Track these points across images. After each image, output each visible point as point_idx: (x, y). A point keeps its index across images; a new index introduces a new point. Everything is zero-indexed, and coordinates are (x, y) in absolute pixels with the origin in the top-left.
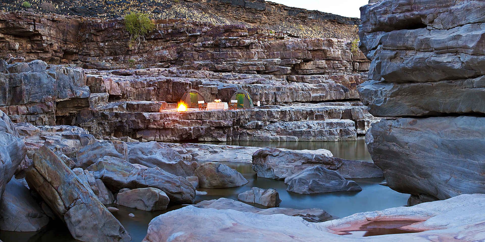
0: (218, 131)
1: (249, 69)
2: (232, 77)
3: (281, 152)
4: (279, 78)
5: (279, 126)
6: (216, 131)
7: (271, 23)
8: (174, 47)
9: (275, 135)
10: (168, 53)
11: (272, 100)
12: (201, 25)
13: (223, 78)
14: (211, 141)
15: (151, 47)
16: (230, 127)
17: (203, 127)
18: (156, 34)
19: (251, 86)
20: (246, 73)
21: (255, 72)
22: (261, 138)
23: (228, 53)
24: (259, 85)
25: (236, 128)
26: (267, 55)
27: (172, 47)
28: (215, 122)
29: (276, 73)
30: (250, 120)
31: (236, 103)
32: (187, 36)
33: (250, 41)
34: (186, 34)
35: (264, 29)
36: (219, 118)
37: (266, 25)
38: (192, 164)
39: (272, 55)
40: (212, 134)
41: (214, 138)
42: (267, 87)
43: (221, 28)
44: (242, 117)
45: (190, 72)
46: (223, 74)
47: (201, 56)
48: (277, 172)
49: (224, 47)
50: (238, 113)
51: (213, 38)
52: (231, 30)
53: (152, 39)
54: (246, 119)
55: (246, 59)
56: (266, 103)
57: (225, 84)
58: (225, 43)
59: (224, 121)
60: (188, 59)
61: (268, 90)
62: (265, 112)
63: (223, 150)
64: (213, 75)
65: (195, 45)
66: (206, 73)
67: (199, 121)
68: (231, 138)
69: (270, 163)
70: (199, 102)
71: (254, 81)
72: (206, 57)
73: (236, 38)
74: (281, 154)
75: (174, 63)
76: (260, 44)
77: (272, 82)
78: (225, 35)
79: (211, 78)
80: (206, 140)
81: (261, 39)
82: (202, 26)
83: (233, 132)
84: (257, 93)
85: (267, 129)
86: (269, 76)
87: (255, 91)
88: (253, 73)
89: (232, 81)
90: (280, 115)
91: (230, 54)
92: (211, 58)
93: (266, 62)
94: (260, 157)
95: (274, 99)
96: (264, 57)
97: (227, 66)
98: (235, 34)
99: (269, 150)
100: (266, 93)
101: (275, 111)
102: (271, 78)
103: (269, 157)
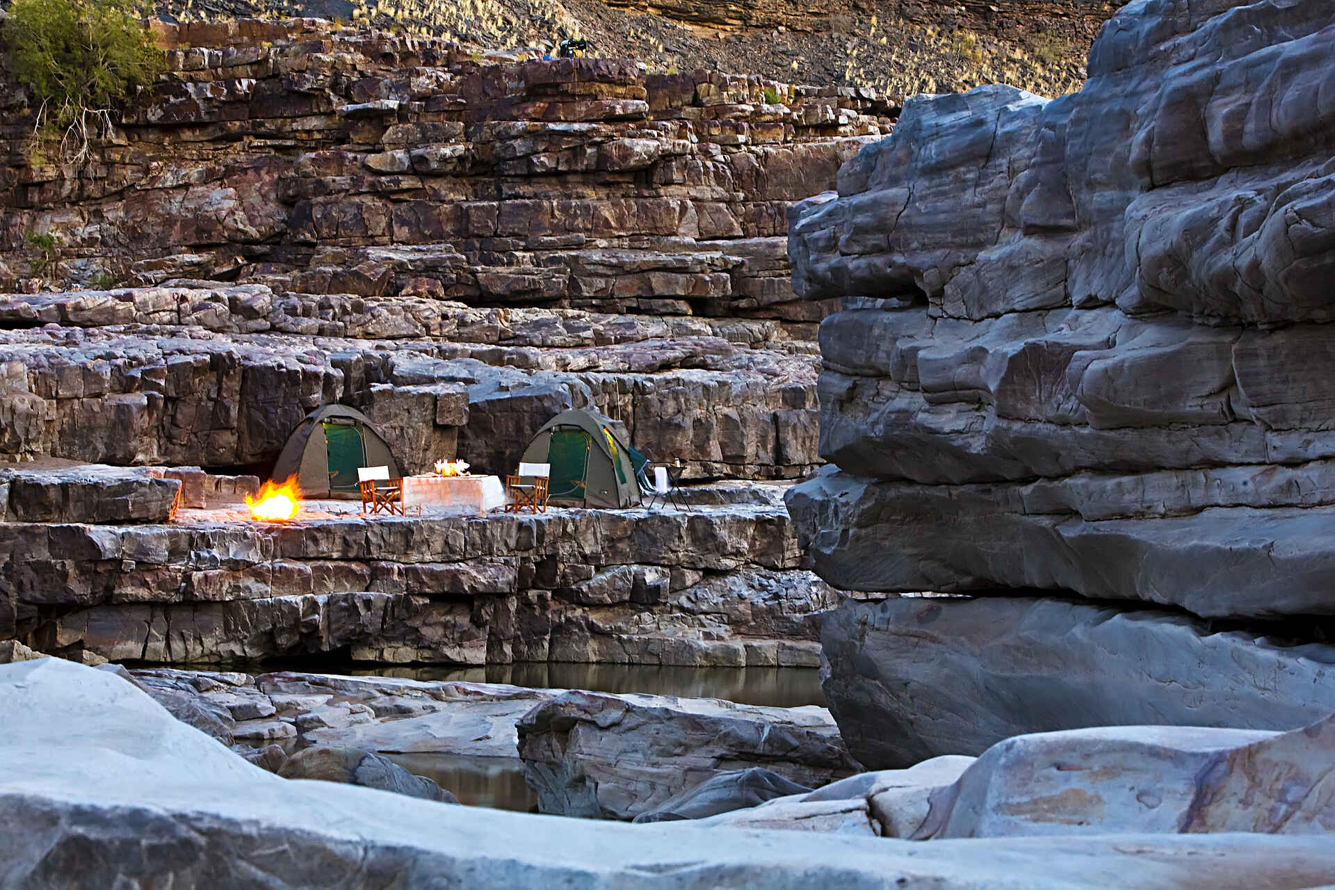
0: (446, 614)
1: (651, 289)
2: (560, 334)
3: (629, 709)
4: (804, 339)
5: (745, 593)
6: (436, 616)
7: (804, 22)
8: (263, 172)
9: (726, 635)
10: (231, 204)
11: (762, 453)
12: (407, 56)
13: (515, 337)
14: (414, 665)
15: (147, 170)
16: (503, 596)
17: (372, 595)
18: (172, 100)
19: (651, 380)
20: (636, 311)
21: (683, 306)
22: (657, 650)
23: (546, 203)
24: (696, 375)
25: (535, 600)
26: (747, 219)
27: (257, 170)
28: (433, 575)
29: (792, 311)
30: (603, 562)
31: (543, 479)
32: (334, 112)
33: (656, 143)
34: (330, 102)
35: (733, 79)
36: (453, 552)
37: (775, 33)
38: (265, 756)
39: (770, 215)
40: (417, 630)
41: (429, 648)
42: (736, 389)
43: (509, 75)
44: (564, 549)
45: (343, 307)
46: (518, 314)
47: (403, 223)
48: (609, 792)
49: (525, 172)
50: (547, 528)
51: (467, 127)
52: (558, 85)
53: (149, 126)
54: (585, 557)
55: (635, 237)
57: (513, 376)
58: (527, 157)
59: (473, 567)
60: (336, 237)
62: (679, 526)
63: (437, 704)
64: (462, 323)
65: (373, 160)
66: (427, 313)
67: (354, 566)
68: (508, 649)
69: (581, 756)
70: (365, 474)
71: (670, 354)
72: (427, 225)
73: (585, 127)
74: (630, 721)
75: (264, 254)
76: (711, 157)
77: (765, 362)
78: (530, 110)
79: (450, 339)
80: (388, 656)
81: (715, 132)
82: (412, 61)
83: (520, 621)
84: (679, 419)
85: (687, 605)
86: (756, 327)
87: (671, 406)
88: (670, 310)
89: (559, 353)
90: (754, 538)
91: (556, 213)
92: (457, 233)
93: (739, 255)
94: (548, 732)
95: (769, 447)
96: (732, 229)
97: (537, 276)
98: (582, 108)
99: (582, 702)
100: (726, 416)
101: (727, 518)
102: (766, 338)
103: (580, 729)
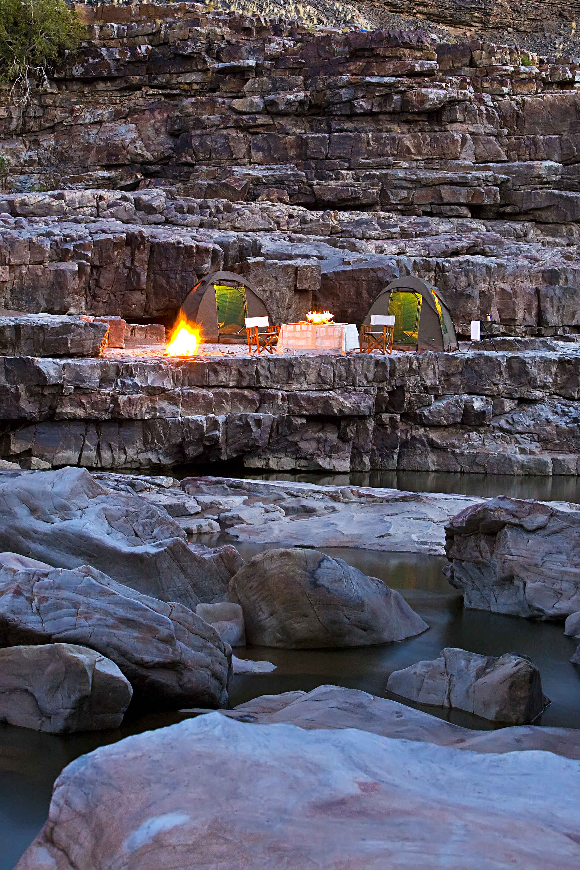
0: (319, 431)
1: (441, 198)
2: (375, 229)
3: (553, 514)
4: (553, 236)
5: (551, 418)
6: (310, 434)
7: (526, 25)
8: (156, 113)
9: (536, 451)
10: (133, 135)
11: (528, 318)
12: (261, 29)
13: (343, 232)
14: (293, 472)
15: (72, 111)
16: (363, 418)
17: (261, 415)
18: (91, 60)
19: (449, 262)
20: (430, 214)
21: (465, 211)
22: (483, 461)
23: (364, 135)
24: (479, 259)
25: (387, 421)
26: (510, 148)
27: (152, 111)
28: (309, 400)
29: (544, 215)
30: (440, 392)
31: (390, 327)
32: (208, 70)
33: (445, 92)
34: (205, 62)
35: (499, 48)
36: (325, 382)
37: (506, 33)
38: (221, 556)
39: (527, 146)
40: (296, 444)
41: (305, 458)
42: (510, 269)
43: (337, 43)
44: (410, 381)
45: (217, 207)
46: (344, 215)
47: (259, 149)
48: (536, 590)
49: (348, 113)
50: (397, 364)
51: (305, 80)
52: (372, 49)
53: (74, 79)
54: (426, 388)
55: (428, 161)
56: (503, 329)
57: (350, 256)
58: (349, 101)
59: (341, 395)
60: (209, 159)
61: (511, 279)
62: (500, 364)
63: (336, 505)
64: (304, 221)
65: (237, 104)
66: (278, 213)
67: (246, 393)
68: (366, 460)
69: (510, 557)
70: (250, 322)
71: (459, 244)
72: (276, 152)
73: (393, 80)
74: (554, 525)
75: (155, 172)
76: (484, 103)
77: (529, 250)
78: (352, 68)
79: (296, 232)
80: (273, 464)
81: (486, 85)
82: (265, 34)
83: (376, 438)
84: (469, 290)
85: (506, 426)
86: (518, 226)
87: (463, 281)
88: (455, 213)
89: (377, 243)
90: (556, 376)
91: (371, 142)
92: (299, 157)
93: (505, 174)
94: (475, 534)
95: (533, 313)
96: (499, 156)
97: (358, 187)
98: (390, 66)
99: (510, 506)
100: (502, 289)
101: (537, 359)
102: (526, 235)
103: (509, 533)
